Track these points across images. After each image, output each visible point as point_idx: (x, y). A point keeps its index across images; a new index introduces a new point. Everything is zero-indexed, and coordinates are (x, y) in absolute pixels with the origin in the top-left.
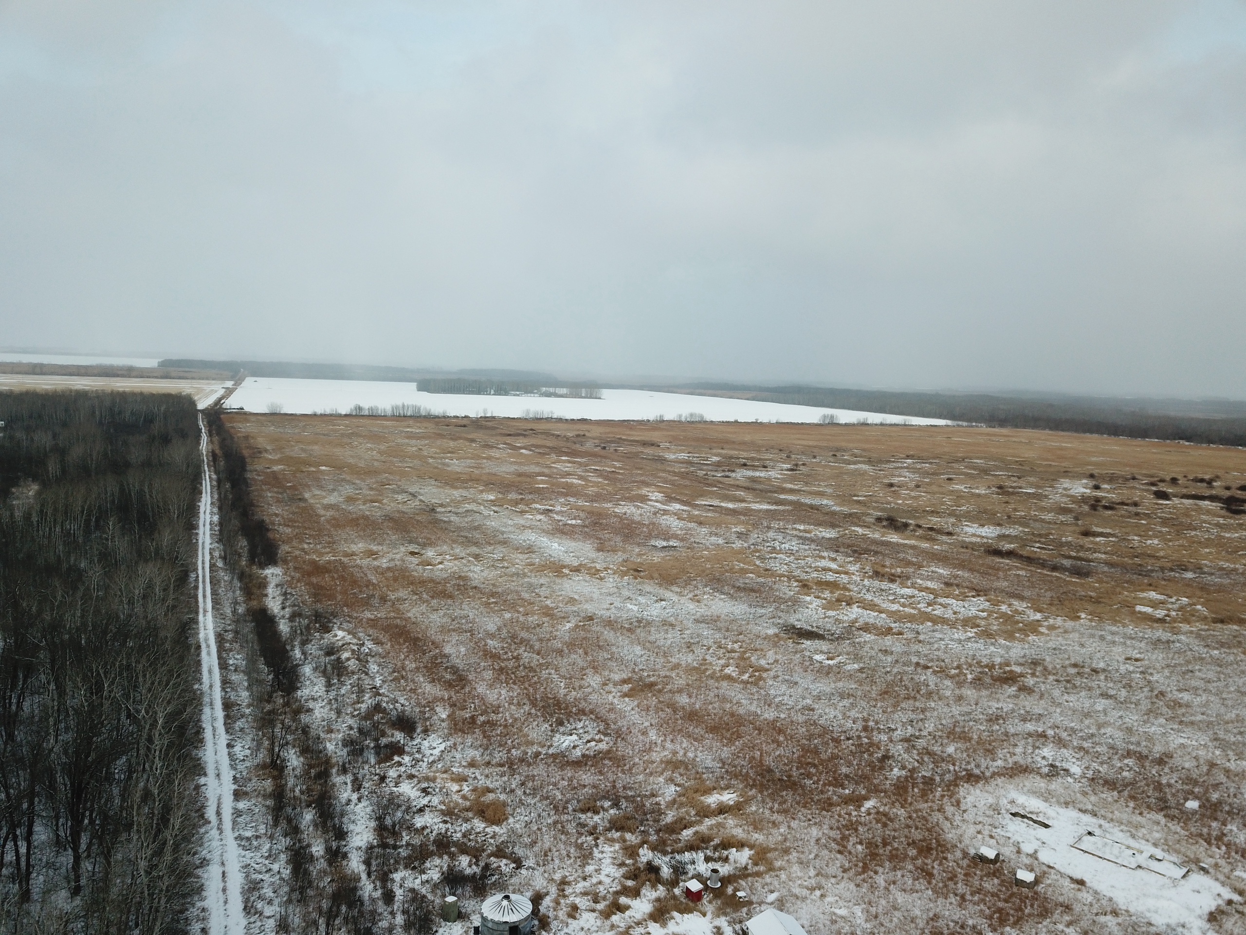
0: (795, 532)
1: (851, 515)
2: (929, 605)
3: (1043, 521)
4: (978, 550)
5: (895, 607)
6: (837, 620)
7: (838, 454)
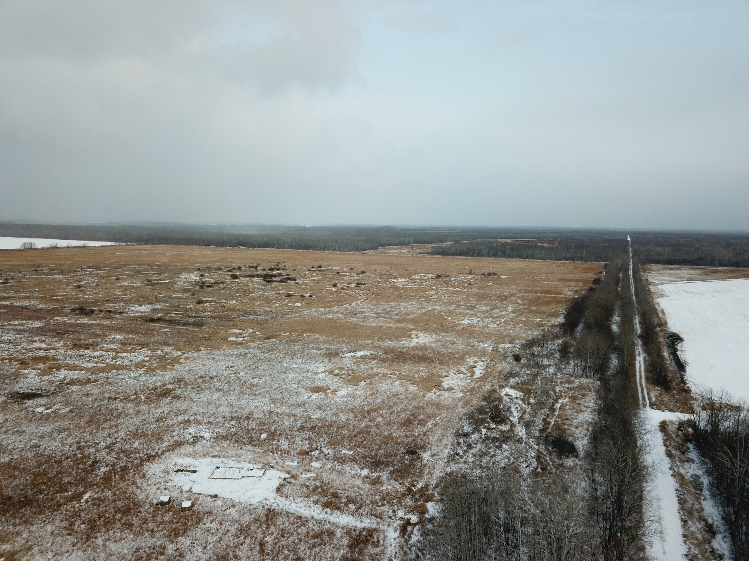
0: (11, 327)
1: (52, 309)
2: (113, 359)
3: (176, 298)
4: (140, 321)
5: (91, 365)
6: (50, 381)
7: (38, 269)
